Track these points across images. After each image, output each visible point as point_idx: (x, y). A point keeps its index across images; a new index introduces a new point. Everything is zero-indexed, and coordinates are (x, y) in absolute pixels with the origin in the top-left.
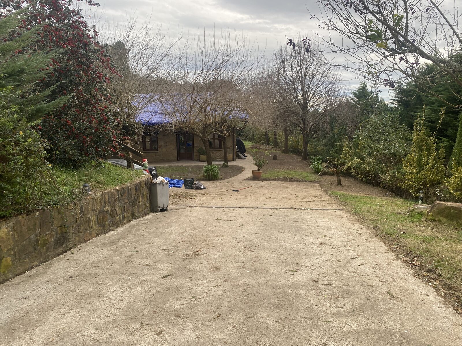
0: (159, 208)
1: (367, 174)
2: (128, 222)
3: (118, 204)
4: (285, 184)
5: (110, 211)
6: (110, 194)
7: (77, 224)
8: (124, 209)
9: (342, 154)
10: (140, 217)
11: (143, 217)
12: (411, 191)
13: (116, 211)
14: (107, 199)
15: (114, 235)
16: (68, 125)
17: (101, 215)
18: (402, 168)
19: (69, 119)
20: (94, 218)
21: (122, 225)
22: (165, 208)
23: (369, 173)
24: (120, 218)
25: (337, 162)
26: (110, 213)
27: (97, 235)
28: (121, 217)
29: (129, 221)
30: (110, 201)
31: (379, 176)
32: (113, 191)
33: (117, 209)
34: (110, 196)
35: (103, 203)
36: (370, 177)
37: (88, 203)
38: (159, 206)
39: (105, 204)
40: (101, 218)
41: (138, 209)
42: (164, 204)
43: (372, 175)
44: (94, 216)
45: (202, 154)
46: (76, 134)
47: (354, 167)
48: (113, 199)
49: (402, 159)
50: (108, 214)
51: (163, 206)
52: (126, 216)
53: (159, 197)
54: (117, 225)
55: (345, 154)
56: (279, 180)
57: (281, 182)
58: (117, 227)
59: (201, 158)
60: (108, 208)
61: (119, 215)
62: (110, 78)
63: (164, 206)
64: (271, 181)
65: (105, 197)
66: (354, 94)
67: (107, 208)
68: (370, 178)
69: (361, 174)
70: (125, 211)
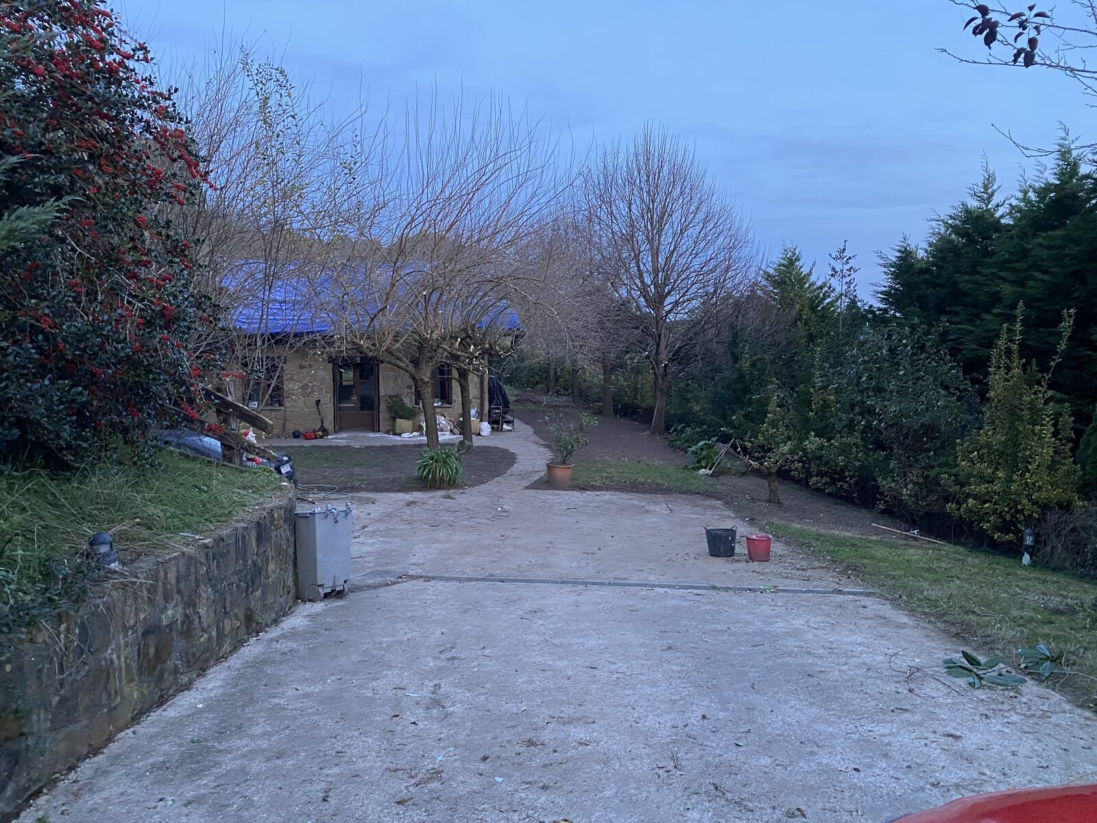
0: (321, 589)
1: (836, 475)
2: (235, 649)
3: (206, 592)
4: (635, 500)
5: (179, 622)
6: (182, 561)
7: (62, 692)
8: (225, 608)
9: (765, 422)
10: (267, 626)
11: (276, 622)
12: (986, 526)
13: (200, 617)
14: (173, 581)
15: (195, 714)
16: (42, 331)
17: (152, 641)
18: (956, 466)
19: (47, 311)
20: (126, 658)
21: (219, 660)
22: (337, 589)
23: (842, 471)
24: (210, 638)
25: (750, 442)
26: (179, 627)
27: (136, 719)
28: (214, 633)
29: (238, 645)
30: (182, 585)
31: (876, 481)
32: (189, 550)
33: (202, 611)
34: (182, 569)
35: (159, 597)
36: (847, 482)
37: (108, 609)
38: (319, 583)
39: (167, 598)
40: (152, 651)
41: (265, 600)
42: (335, 577)
43: (851, 479)
44: (129, 649)
45: (401, 417)
46: (67, 361)
47: (801, 457)
48: (192, 578)
49: (958, 441)
50: (174, 634)
51: (334, 582)
52: (228, 628)
53: (319, 556)
54: (200, 664)
55: (774, 421)
56: (617, 490)
57: (625, 496)
58: (202, 672)
59: (397, 425)
60: (173, 613)
61: (209, 627)
62: (190, 186)
63: (337, 584)
64: (599, 493)
65: (166, 578)
66: (768, 276)
67: (170, 612)
68: (845, 486)
69: (820, 474)
70: (226, 612)
